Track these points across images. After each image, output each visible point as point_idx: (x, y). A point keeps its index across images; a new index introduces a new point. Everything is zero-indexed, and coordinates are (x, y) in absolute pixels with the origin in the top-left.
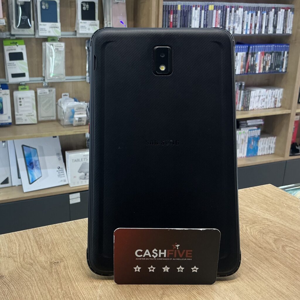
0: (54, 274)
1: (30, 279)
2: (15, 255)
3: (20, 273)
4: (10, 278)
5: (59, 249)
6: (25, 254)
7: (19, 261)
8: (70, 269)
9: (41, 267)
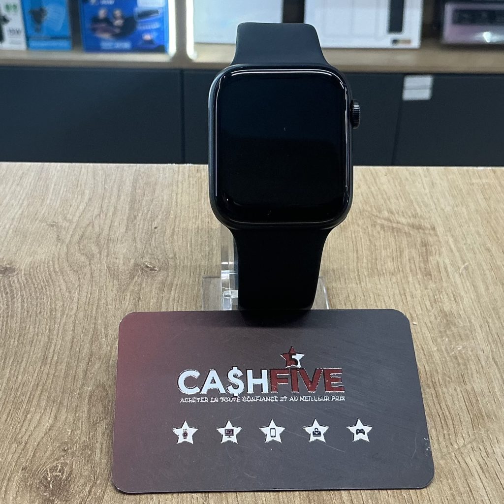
0: (128, 298)
1: (67, 294)
2: (68, 224)
3: (53, 273)
4: (26, 279)
5: (173, 234)
6: (90, 228)
7: (67, 241)
8: (172, 293)
9: (109, 268)
